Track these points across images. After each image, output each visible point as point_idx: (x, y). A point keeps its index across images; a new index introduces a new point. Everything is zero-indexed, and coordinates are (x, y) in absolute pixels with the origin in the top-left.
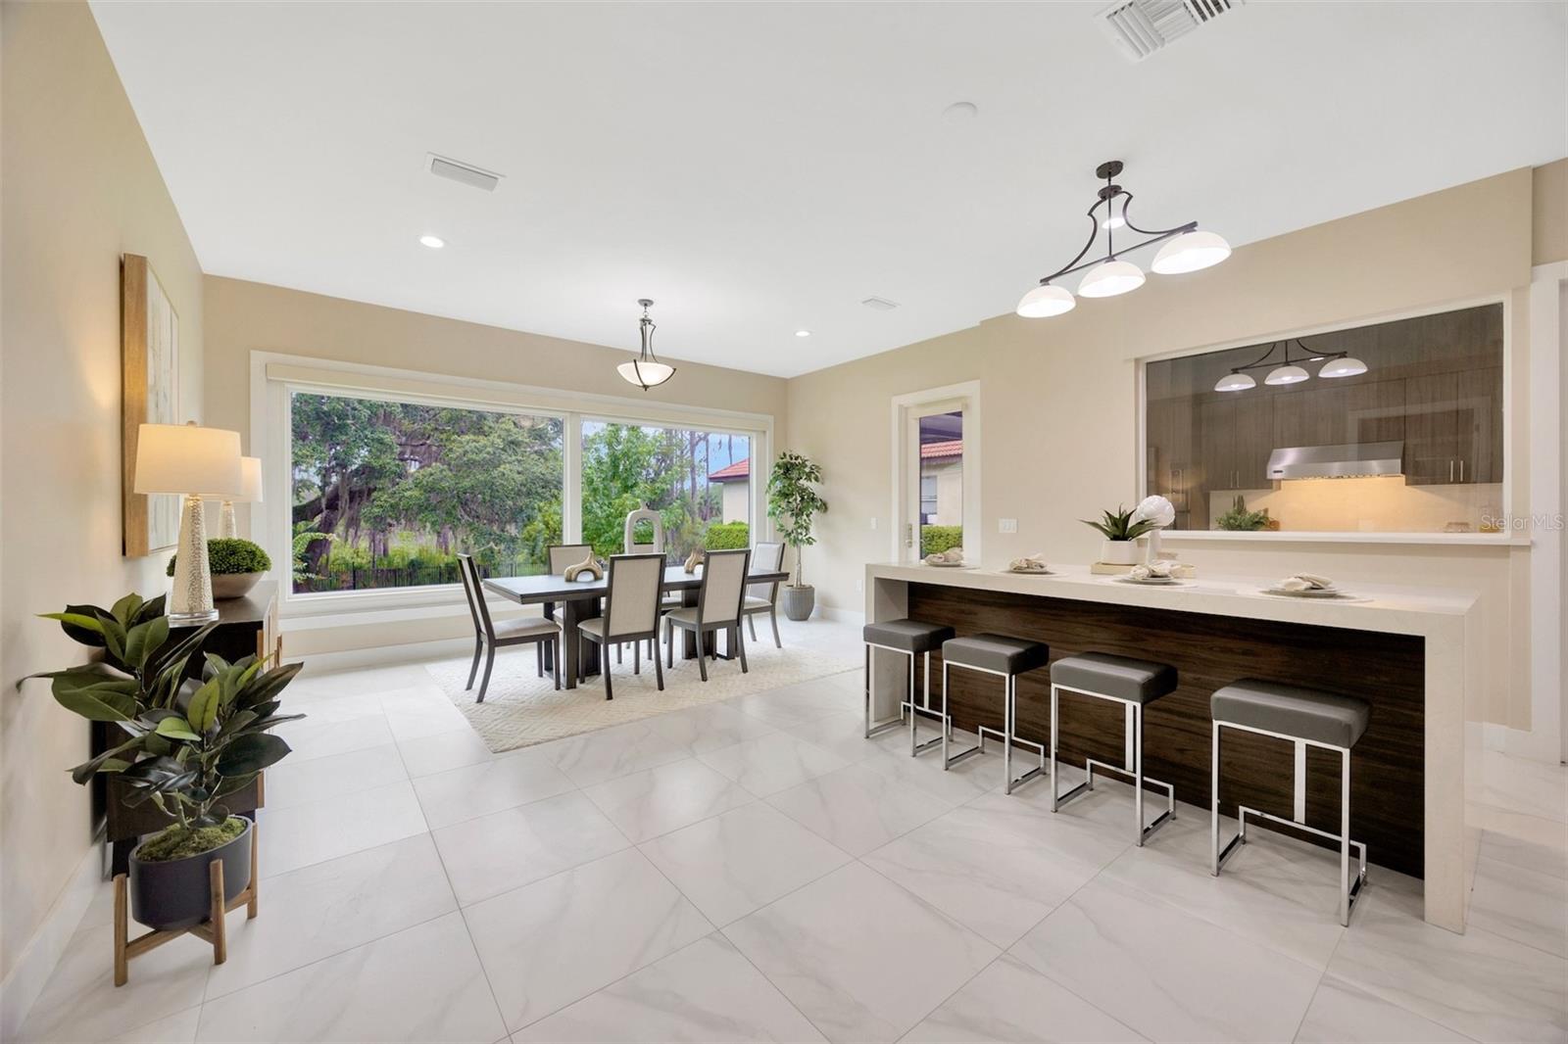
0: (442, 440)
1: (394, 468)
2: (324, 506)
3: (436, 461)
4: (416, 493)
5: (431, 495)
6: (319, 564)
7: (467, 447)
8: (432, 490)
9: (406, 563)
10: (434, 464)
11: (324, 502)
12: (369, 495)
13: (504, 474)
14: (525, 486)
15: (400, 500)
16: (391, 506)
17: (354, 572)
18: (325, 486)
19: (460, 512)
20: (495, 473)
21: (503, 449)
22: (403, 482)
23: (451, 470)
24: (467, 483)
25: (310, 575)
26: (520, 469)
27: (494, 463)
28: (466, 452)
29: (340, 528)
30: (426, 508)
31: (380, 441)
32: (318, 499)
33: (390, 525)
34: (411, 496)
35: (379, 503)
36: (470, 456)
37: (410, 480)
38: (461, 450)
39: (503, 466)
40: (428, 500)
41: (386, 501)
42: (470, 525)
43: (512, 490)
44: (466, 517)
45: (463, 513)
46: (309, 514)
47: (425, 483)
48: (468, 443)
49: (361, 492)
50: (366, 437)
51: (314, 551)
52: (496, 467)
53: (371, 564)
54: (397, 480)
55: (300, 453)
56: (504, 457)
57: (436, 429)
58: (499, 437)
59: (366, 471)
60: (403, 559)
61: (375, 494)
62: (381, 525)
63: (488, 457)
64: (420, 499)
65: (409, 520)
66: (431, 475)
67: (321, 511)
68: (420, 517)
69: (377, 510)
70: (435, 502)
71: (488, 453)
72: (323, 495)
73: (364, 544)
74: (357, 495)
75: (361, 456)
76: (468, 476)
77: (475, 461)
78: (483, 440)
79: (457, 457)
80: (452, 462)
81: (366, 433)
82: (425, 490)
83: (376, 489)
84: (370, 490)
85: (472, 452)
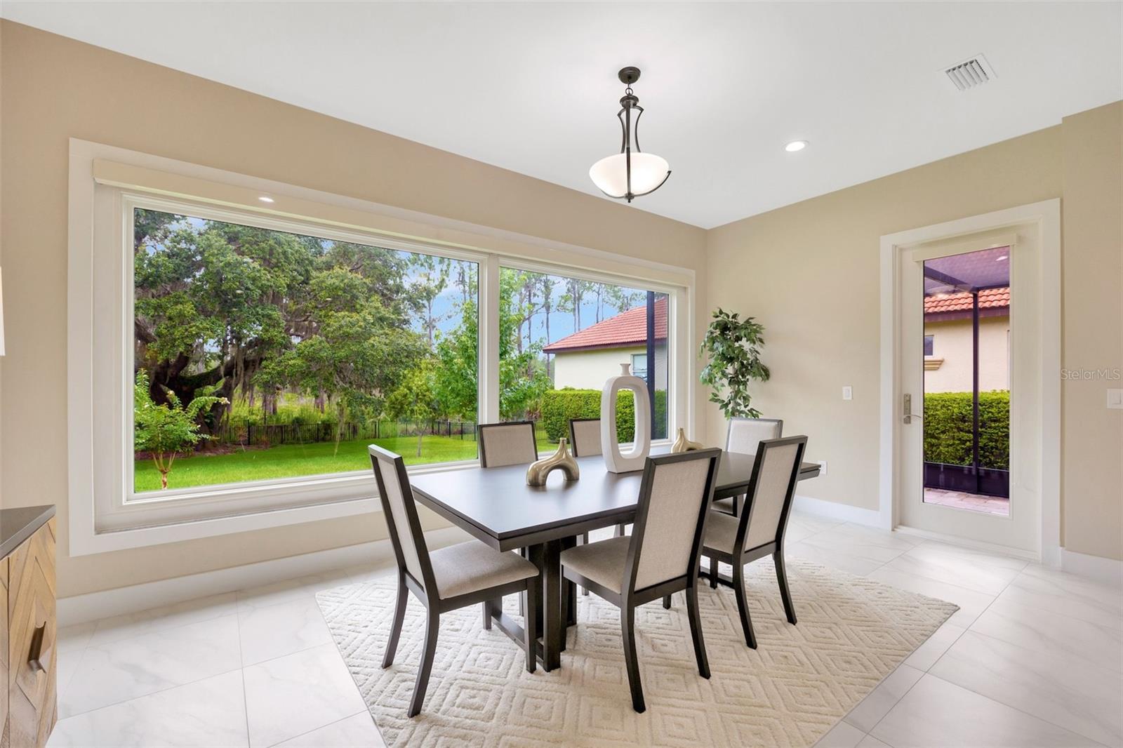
0: (321, 317)
1: (280, 340)
2: (222, 373)
3: (316, 334)
4: (298, 362)
5: (312, 364)
6: (221, 421)
7: (343, 322)
8: (312, 359)
9: (291, 420)
10: (314, 336)
11: (222, 369)
12: (260, 364)
13: (373, 346)
14: (392, 356)
15: (285, 368)
16: (278, 373)
17: (249, 427)
18: (223, 356)
19: (336, 379)
20: (366, 344)
21: (373, 324)
22: (288, 352)
23: (328, 343)
24: (342, 353)
26: (387, 341)
27: (365, 335)
28: (341, 327)
29: (237, 391)
30: (307, 375)
31: (269, 317)
32: (219, 367)
33: (278, 389)
34: (294, 364)
35: (267, 370)
36: (345, 329)
37: (294, 351)
38: (337, 325)
39: (373, 338)
40: (308, 367)
41: (273, 369)
42: (345, 389)
43: (381, 359)
44: (341, 383)
45: (338, 379)
46: (212, 380)
47: (306, 352)
48: (343, 318)
49: (254, 361)
50: (257, 312)
51: (217, 411)
52: (366, 339)
53: (263, 421)
54: (284, 350)
55: (201, 326)
56: (373, 330)
57: (316, 307)
58: (370, 313)
59: (259, 343)
60: (288, 417)
61: (264, 363)
62: (271, 389)
63: (360, 329)
64: (302, 367)
65: (294, 386)
66: (312, 345)
67: (221, 378)
68: (302, 383)
69: (265, 376)
70: (315, 370)
71: (360, 327)
72: (222, 363)
73: (258, 404)
74: (251, 363)
75: (254, 331)
76: (343, 347)
77: (349, 334)
78: (355, 316)
79: (334, 330)
80: (330, 335)
81: (258, 309)
82: (307, 360)
83: (266, 359)
84: (261, 360)
85: (347, 325)
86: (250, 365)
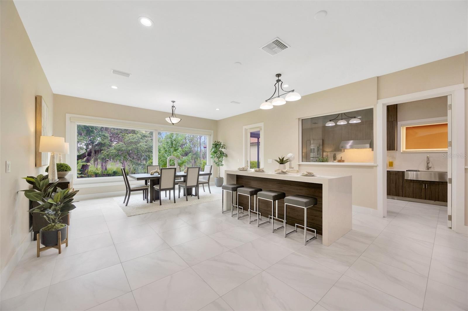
0: (123, 135)
1: (108, 144)
2: (86, 155)
3: (121, 141)
4: (114, 151)
5: (119, 152)
6: (85, 172)
7: (130, 138)
8: (119, 150)
9: (112, 172)
10: (120, 142)
11: (87, 153)
12: (101, 151)
13: (141, 146)
14: (147, 149)
15: (110, 153)
16: (107, 155)
17: (96, 175)
18: (87, 149)
19: (128, 157)
20: (138, 145)
21: (141, 138)
22: (111, 148)
23: (125, 144)
24: (130, 148)
25: (82, 175)
26: (146, 144)
27: (137, 142)
28: (130, 139)
29: (92, 161)
30: (118, 156)
31: (104, 136)
32: (85, 153)
33: (107, 161)
34: (113, 152)
35: (103, 154)
36: (131, 140)
37: (113, 147)
38: (128, 139)
39: (140, 143)
40: (118, 153)
41: (106, 153)
42: (131, 160)
43: (144, 150)
44: (130, 158)
45: (129, 157)
46: (82, 157)
47: (117, 148)
48: (130, 136)
49: (98, 151)
50: (100, 134)
51: (84, 169)
52: (139, 143)
53: (101, 173)
54: (109, 147)
55: (80, 139)
56: (141, 140)
57: (121, 132)
58: (140, 134)
59: (100, 144)
60: (111, 171)
61: (102, 151)
62: (104, 160)
63: (136, 140)
64: (116, 153)
65: (113, 159)
66: (119, 146)
67: (86, 157)
68: (116, 158)
69: (102, 156)
70: (120, 154)
71: (136, 139)
72: (86, 151)
73: (99, 166)
74: (97, 151)
75: (99, 140)
76: (130, 146)
77: (132, 142)
78: (135, 136)
79: (127, 141)
80: (126, 142)
81: (100, 133)
82: (117, 150)
83: (103, 150)
84: (101, 150)
85: (132, 139)
86: (96, 152)
